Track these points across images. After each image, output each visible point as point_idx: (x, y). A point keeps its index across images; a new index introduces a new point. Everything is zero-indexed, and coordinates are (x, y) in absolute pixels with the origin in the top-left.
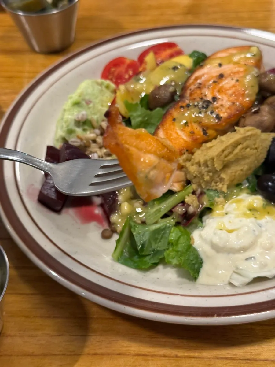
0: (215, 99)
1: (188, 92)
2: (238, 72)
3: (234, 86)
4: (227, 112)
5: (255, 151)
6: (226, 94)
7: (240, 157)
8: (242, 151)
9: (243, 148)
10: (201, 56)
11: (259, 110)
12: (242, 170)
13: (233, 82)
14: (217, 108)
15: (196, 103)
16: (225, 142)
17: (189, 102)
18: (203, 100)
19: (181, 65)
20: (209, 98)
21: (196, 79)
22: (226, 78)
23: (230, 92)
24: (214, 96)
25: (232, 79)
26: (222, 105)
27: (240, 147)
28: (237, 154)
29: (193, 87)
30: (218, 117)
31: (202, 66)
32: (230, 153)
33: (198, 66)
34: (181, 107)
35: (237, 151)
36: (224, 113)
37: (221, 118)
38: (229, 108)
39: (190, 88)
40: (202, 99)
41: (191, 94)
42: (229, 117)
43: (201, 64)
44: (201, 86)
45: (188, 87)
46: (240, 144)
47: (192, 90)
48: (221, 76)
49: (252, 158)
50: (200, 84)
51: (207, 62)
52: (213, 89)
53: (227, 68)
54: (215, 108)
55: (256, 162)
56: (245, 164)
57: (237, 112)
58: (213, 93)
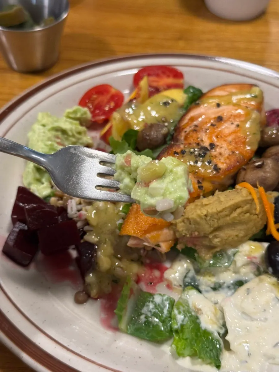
0: (212, 146)
1: (183, 134)
2: (239, 116)
3: (234, 132)
4: (226, 163)
5: (256, 216)
6: (225, 141)
7: (238, 222)
8: (241, 216)
9: (242, 212)
10: (197, 93)
11: (263, 164)
12: (237, 236)
13: (233, 127)
14: (216, 157)
15: (192, 150)
16: (223, 203)
17: (184, 147)
18: (200, 147)
19: (172, 100)
20: (206, 144)
21: (192, 119)
22: (226, 121)
23: (230, 139)
24: (211, 142)
25: (232, 123)
26: (220, 154)
27: (239, 211)
28: (234, 218)
29: (188, 129)
30: (216, 169)
31: (198, 105)
32: (227, 216)
33: (193, 104)
34: (176, 153)
35: (235, 214)
36: (223, 163)
37: (220, 169)
38: (228, 158)
39: (185, 130)
40: (198, 144)
41: (186, 138)
42: (228, 170)
43: (197, 102)
44: (197, 129)
45: (183, 129)
46: (239, 207)
47: (187, 132)
48: (220, 119)
49: (251, 224)
50: (196, 126)
51: (204, 99)
52: (211, 133)
53: (225, 110)
54: (212, 157)
55: (254, 229)
56: (241, 230)
57: (238, 164)
58: (210, 138)
